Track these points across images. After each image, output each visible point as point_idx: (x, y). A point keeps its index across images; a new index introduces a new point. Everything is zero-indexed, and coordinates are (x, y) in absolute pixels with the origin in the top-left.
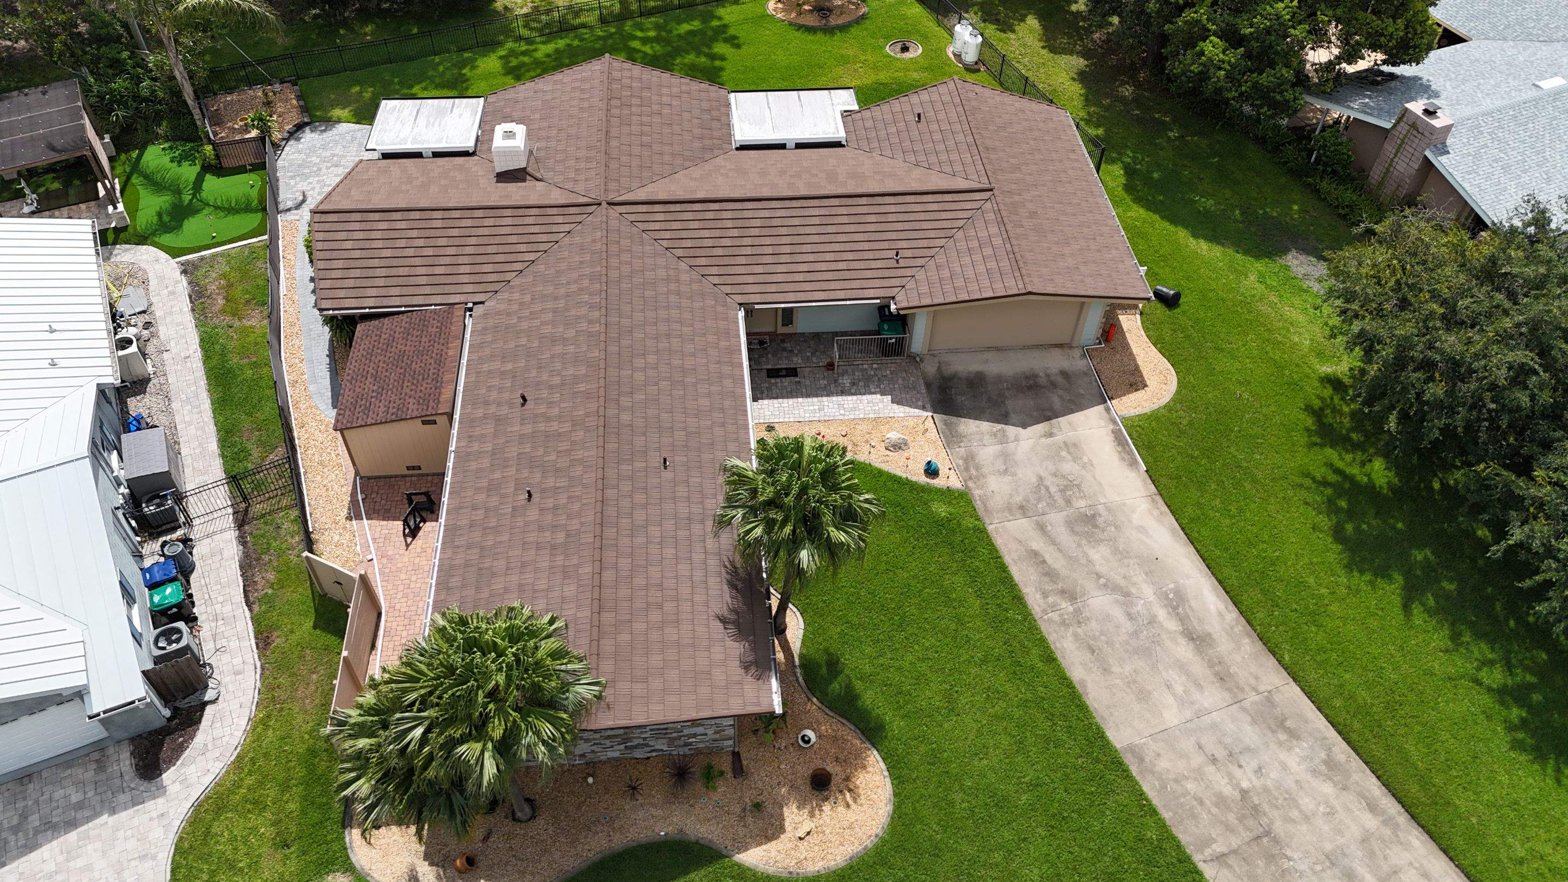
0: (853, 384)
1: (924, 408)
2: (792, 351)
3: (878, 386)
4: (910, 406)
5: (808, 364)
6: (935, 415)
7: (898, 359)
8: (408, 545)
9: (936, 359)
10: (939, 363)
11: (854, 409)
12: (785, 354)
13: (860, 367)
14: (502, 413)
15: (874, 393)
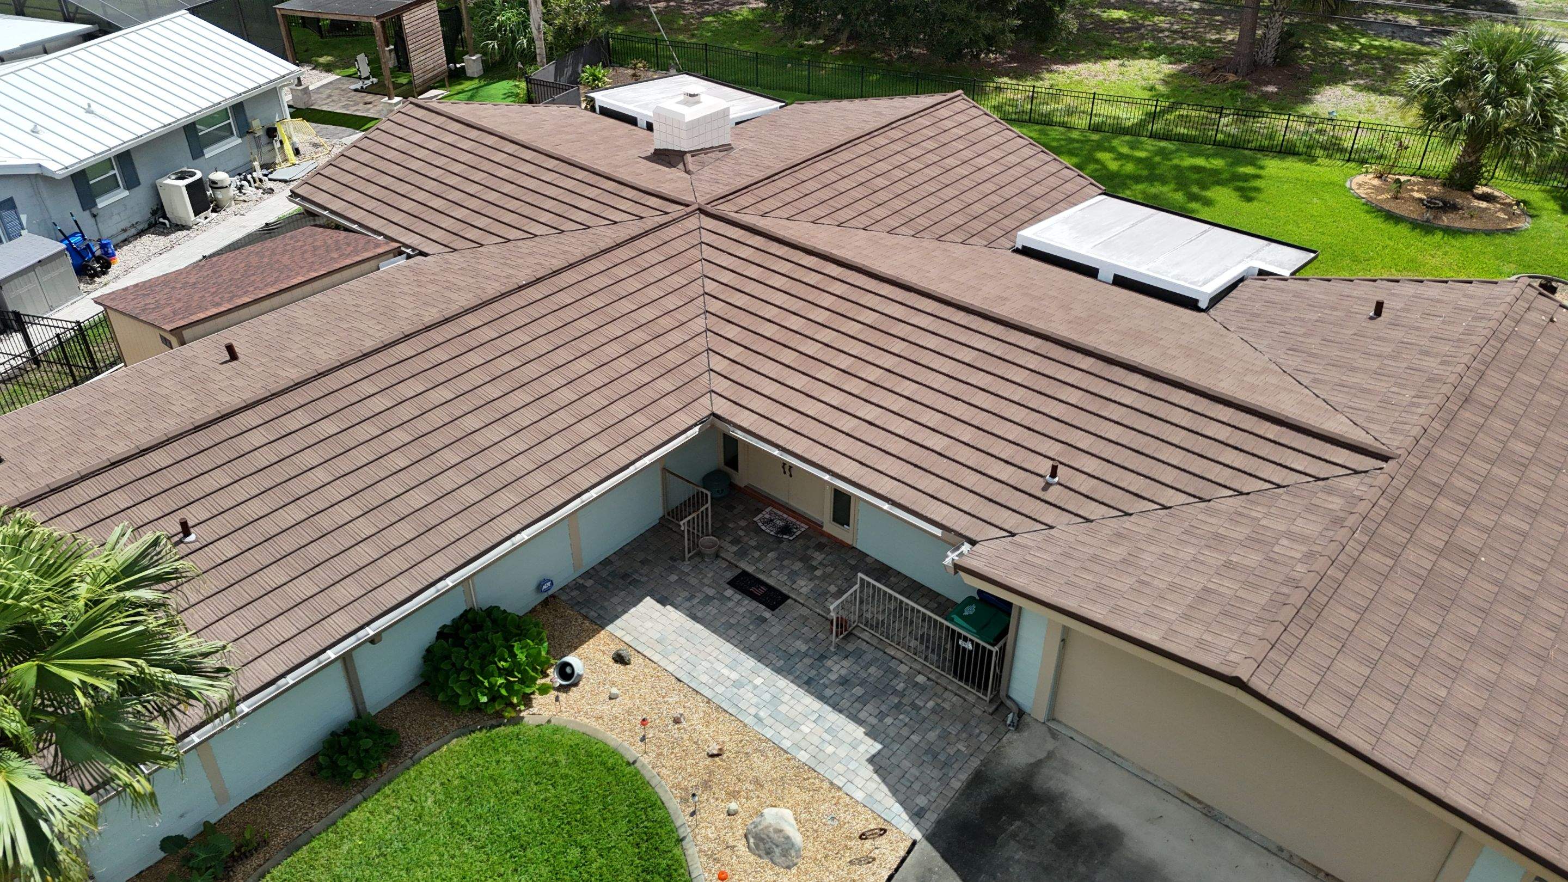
0: (844, 682)
1: (917, 815)
2: (812, 569)
3: (881, 716)
4: (894, 792)
5: (811, 603)
6: (924, 847)
7: (972, 694)
9: (1050, 745)
10: (1050, 755)
11: (792, 724)
12: (798, 566)
13: (893, 664)
15: (860, 722)
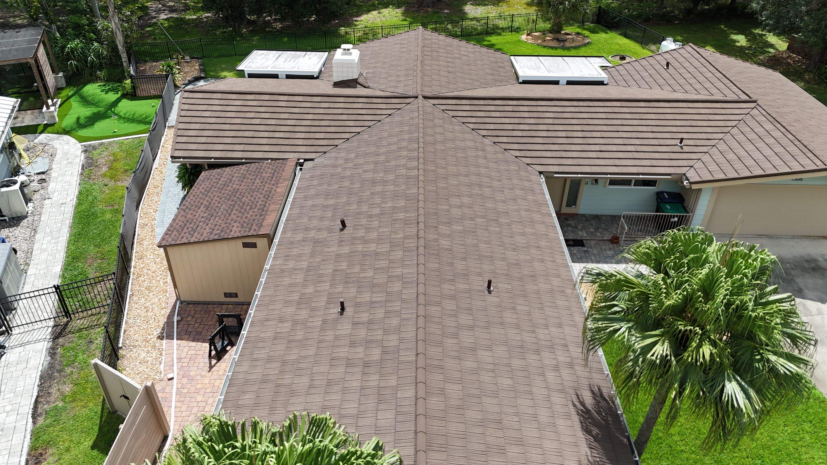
2: (576, 227)
5: (593, 238)
8: (211, 367)
14: (321, 237)
